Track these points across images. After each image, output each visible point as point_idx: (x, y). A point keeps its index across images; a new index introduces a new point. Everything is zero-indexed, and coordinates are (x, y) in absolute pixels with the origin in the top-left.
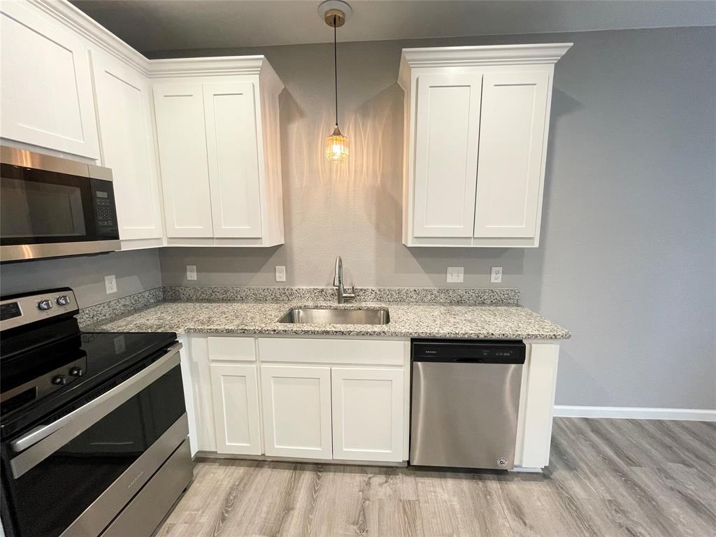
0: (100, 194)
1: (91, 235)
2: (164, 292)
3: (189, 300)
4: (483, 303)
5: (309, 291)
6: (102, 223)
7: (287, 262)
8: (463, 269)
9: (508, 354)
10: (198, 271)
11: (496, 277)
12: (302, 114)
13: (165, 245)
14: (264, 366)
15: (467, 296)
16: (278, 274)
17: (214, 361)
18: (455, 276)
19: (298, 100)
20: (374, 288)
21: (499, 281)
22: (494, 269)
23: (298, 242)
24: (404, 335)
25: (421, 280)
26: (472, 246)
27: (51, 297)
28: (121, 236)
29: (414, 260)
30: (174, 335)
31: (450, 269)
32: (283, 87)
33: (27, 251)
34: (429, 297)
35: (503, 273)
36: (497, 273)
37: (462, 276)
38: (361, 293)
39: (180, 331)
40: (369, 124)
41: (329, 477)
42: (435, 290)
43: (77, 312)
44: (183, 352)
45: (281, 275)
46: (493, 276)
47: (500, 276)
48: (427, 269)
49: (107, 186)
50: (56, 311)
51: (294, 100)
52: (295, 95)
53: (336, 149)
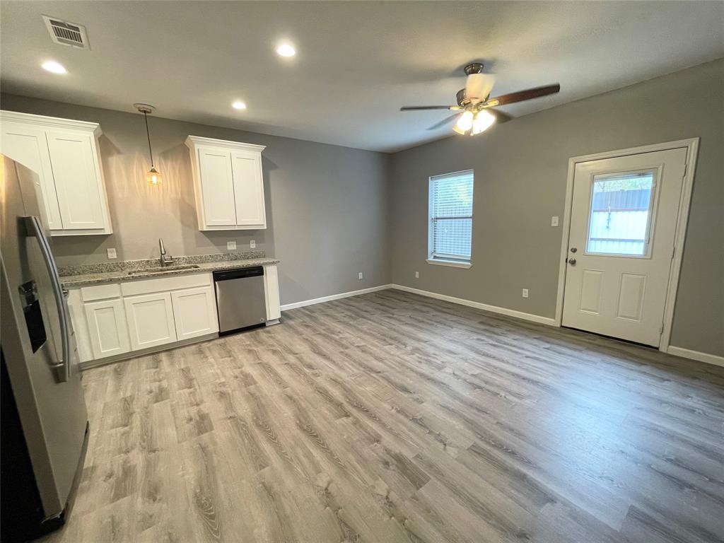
4: (248, 258)
5: (137, 262)
7: (117, 245)
8: (235, 242)
12: (119, 152)
15: (239, 255)
16: (109, 254)
18: (232, 247)
19: (115, 144)
20: (184, 257)
21: (255, 247)
22: (251, 241)
23: (124, 232)
24: (208, 271)
25: (213, 250)
26: (237, 229)
29: (207, 239)
31: (228, 243)
32: (101, 134)
35: (256, 243)
37: (235, 246)
38: (177, 260)
42: (222, 254)
45: (112, 254)
46: (251, 245)
47: (254, 244)
48: (216, 244)
51: (111, 144)
52: (112, 140)
53: (154, 179)
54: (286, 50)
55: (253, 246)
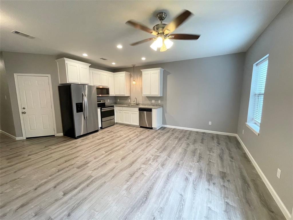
1: (107, 94)
2: (115, 103)
4: (157, 106)
6: (108, 93)
7: (130, 99)
9: (149, 110)
10: (119, 100)
13: (115, 96)
14: (123, 111)
15: (155, 105)
17: (118, 110)
18: (153, 101)
20: (142, 103)
22: (159, 100)
23: (131, 95)
28: (110, 94)
29: (147, 99)
33: (100, 95)
34: (149, 105)
38: (140, 104)
39: (115, 106)
42: (150, 103)
43: (105, 103)
44: (115, 108)
45: (129, 101)
48: (149, 100)
49: (109, 89)
50: (103, 102)
52: (132, 74)
53: (134, 83)
54: (120, 47)
55: (159, 102)
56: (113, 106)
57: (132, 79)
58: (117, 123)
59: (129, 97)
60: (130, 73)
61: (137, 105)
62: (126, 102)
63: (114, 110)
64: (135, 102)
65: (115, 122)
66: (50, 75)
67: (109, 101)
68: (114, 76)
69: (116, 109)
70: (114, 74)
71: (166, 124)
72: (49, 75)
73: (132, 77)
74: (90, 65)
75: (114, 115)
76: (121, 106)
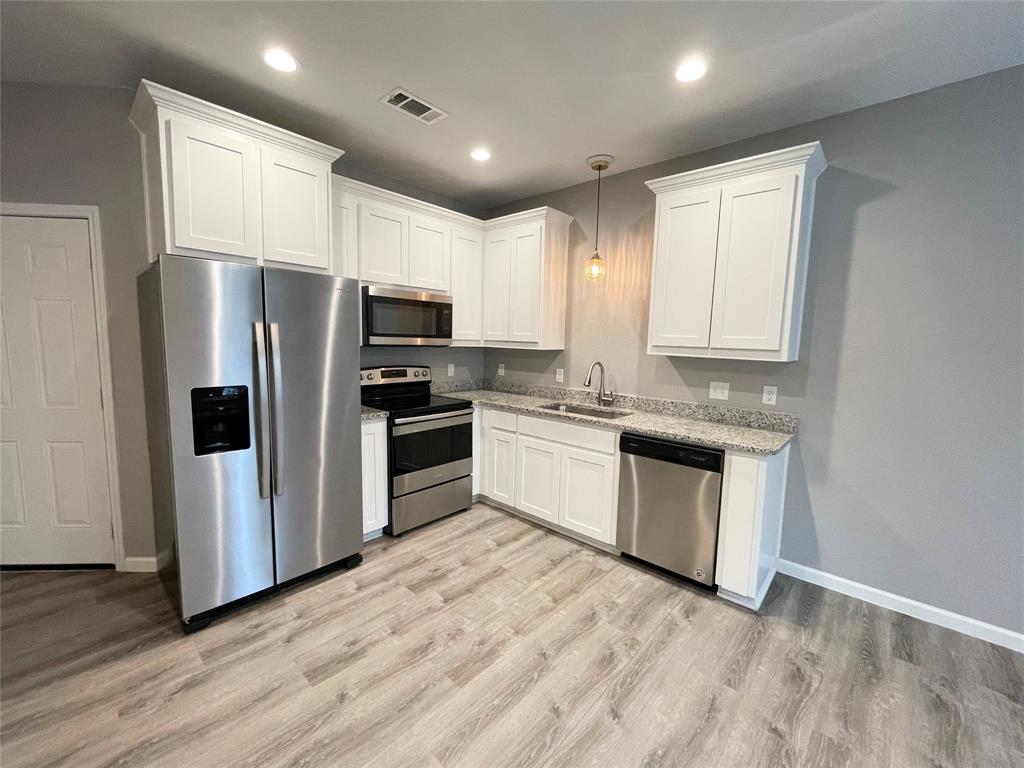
0: (446, 312)
1: (439, 335)
2: (484, 383)
3: (497, 390)
4: (749, 426)
6: (445, 328)
7: (565, 366)
8: (728, 384)
9: (703, 459)
10: (506, 368)
11: (769, 398)
13: (482, 345)
14: (521, 437)
15: (729, 414)
16: (557, 376)
17: (495, 428)
18: (719, 393)
19: (583, 228)
20: (633, 396)
21: (773, 403)
22: (767, 388)
23: (575, 349)
24: (616, 427)
25: (681, 392)
26: (709, 357)
27: (420, 370)
28: (454, 337)
29: (675, 372)
30: (471, 403)
31: (712, 384)
32: (573, 219)
34: (687, 411)
35: (779, 394)
36: (770, 393)
37: (727, 392)
38: (621, 400)
39: (475, 402)
40: (639, 241)
41: (552, 539)
42: (694, 404)
43: (430, 382)
44: (476, 415)
45: (560, 378)
46: (765, 396)
47: (774, 397)
48: (688, 382)
49: (449, 307)
50: (421, 379)
51: (580, 228)
52: (581, 224)
53: (595, 270)
56: (468, 404)
57: (583, 250)
58: (483, 500)
59: (561, 355)
60: (571, 219)
61: (604, 408)
62: (541, 380)
63: (470, 425)
64: (593, 390)
65: (475, 492)
66: (95, 209)
67: (451, 370)
68: (484, 242)
69: (485, 422)
70: (485, 229)
71: (814, 561)
72: (93, 212)
73: (585, 239)
74: (338, 153)
75: (469, 454)
76: (510, 409)
